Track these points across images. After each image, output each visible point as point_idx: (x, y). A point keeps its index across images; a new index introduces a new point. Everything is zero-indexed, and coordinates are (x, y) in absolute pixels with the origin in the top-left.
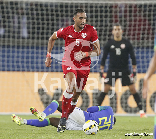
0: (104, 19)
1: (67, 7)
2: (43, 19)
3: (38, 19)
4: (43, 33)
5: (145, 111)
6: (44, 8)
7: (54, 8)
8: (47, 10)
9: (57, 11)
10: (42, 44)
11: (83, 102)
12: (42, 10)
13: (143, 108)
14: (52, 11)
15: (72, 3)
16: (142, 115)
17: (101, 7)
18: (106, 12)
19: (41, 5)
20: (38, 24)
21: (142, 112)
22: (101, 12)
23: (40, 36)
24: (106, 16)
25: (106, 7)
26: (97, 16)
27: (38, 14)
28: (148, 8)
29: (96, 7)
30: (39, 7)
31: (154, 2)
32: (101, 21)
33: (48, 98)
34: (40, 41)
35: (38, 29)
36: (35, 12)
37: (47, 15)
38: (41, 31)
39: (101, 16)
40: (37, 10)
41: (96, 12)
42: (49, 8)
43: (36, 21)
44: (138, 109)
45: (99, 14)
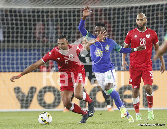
0: (72, 22)
1: (38, 12)
5: (112, 106)
6: (18, 14)
7: (27, 14)
8: (20, 16)
9: (29, 16)
11: (56, 99)
12: (16, 16)
14: (25, 16)
15: (43, 9)
16: (109, 109)
17: (69, 12)
18: (74, 16)
19: (15, 12)
22: (70, 16)
23: (15, 39)
24: (74, 20)
25: (74, 12)
26: (66, 20)
27: (12, 20)
28: (112, 12)
29: (65, 12)
30: (13, 13)
32: (70, 24)
33: (23, 96)
34: (15, 44)
35: (13, 33)
36: (9, 18)
37: (21, 20)
38: (15, 35)
39: (70, 20)
40: (11, 16)
41: (65, 16)
42: (22, 14)
43: (10, 26)
45: (68, 18)
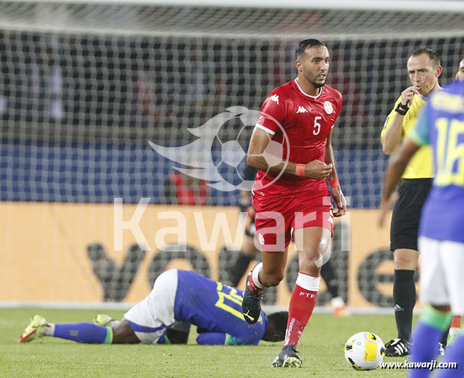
0: (247, 76)
1: (157, 46)
2: (100, 76)
3: (88, 76)
4: (99, 111)
5: (346, 301)
6: (103, 48)
7: (127, 50)
8: (110, 54)
9: (134, 56)
10: (98, 136)
12: (98, 54)
13: (341, 292)
14: (122, 55)
16: (338, 310)
17: (241, 48)
18: (253, 59)
19: (96, 42)
20: (88, 87)
21: (337, 302)
22: (241, 59)
23: (93, 116)
24: (253, 71)
25: (252, 48)
26: (230, 70)
27: (87, 65)
28: (353, 52)
29: (229, 48)
30: (91, 48)
31: (371, 35)
32: (241, 82)
33: (111, 268)
34: (93, 128)
35: (89, 99)
36: (80, 59)
37: (111, 66)
38: (94, 104)
39: (241, 70)
40: (85, 53)
41: (229, 59)
42: (115, 49)
43: (82, 81)
44: (328, 295)
45: (235, 64)
